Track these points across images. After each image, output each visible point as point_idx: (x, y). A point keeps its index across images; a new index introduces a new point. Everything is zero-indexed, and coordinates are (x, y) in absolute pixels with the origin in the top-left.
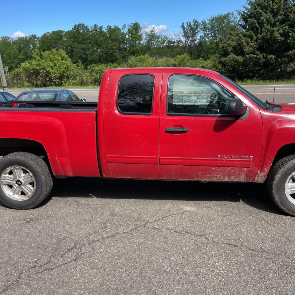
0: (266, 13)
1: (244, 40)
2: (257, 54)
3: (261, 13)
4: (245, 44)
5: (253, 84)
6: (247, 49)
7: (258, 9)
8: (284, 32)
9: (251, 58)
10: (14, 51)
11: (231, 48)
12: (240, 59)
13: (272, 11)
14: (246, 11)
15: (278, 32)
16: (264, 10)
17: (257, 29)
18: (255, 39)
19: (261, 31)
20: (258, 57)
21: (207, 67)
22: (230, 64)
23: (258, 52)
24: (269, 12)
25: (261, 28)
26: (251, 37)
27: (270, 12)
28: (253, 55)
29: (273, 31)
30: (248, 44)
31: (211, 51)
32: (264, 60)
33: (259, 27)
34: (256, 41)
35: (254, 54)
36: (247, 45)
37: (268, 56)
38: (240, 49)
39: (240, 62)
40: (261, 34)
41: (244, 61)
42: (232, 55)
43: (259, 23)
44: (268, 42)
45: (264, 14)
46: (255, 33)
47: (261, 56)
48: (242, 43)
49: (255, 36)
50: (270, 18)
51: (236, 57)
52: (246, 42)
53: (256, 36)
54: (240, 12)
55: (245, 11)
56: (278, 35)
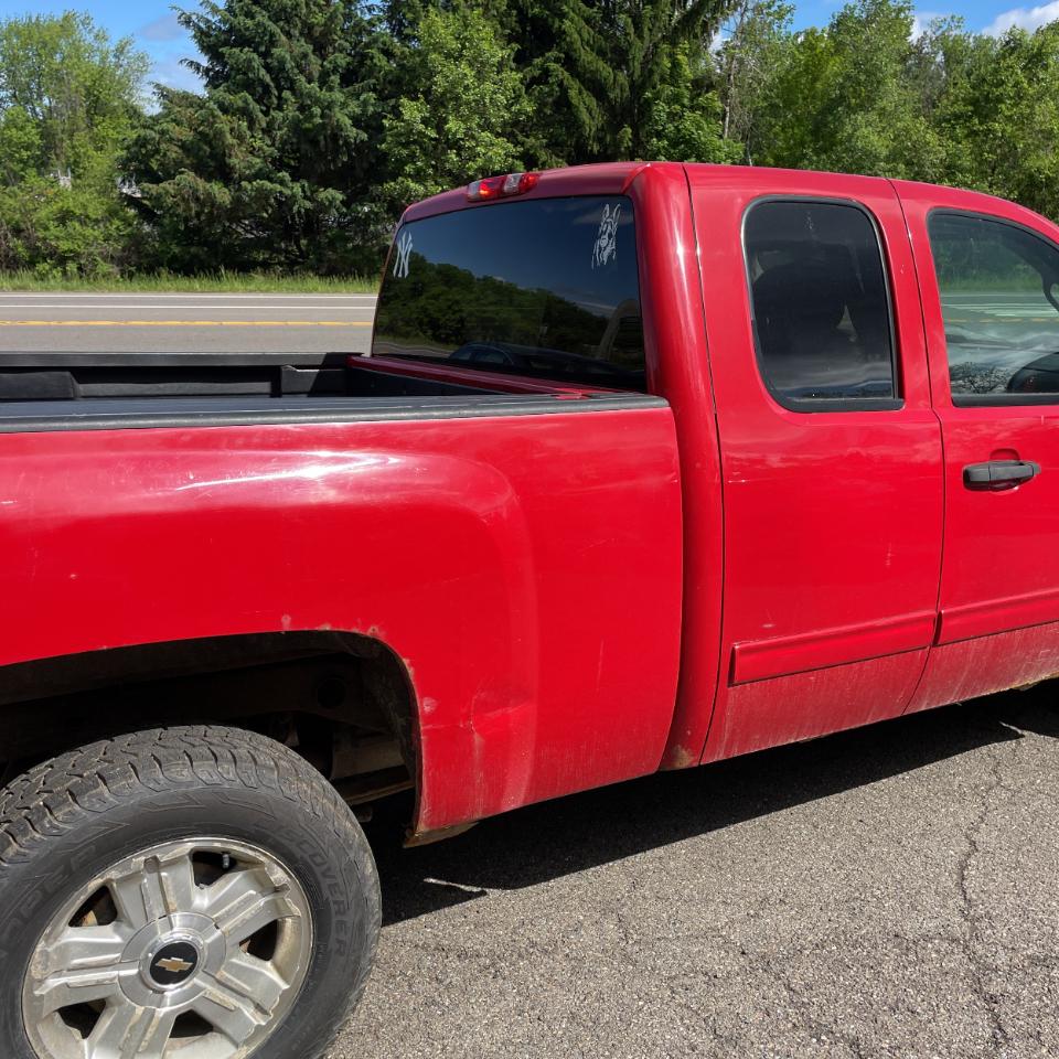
0: (289, 35)
1: (224, 123)
2: (282, 182)
3: (272, 35)
4: (230, 140)
6: (238, 160)
7: (259, 18)
8: (364, 111)
9: (262, 195)
11: (176, 149)
12: (221, 194)
13: (308, 32)
14: (214, 19)
15: (346, 111)
16: (282, 23)
17: (266, 88)
18: (264, 125)
19: (279, 98)
20: (287, 192)
21: (87, 217)
22: (180, 211)
23: (285, 175)
24: (297, 33)
25: (280, 89)
26: (244, 112)
27: (301, 34)
28: (268, 185)
29: (330, 106)
30: (241, 138)
31: (25, 154)
32: (308, 204)
33: (272, 84)
34: (268, 131)
35: (271, 180)
36: (239, 145)
37: (317, 191)
38: (212, 156)
39: (220, 207)
40: (279, 108)
41: (237, 201)
42: (188, 178)
43: (267, 67)
44: (314, 142)
45: (283, 38)
46: (257, 101)
47: (297, 189)
48: (219, 134)
49: (260, 115)
50: (305, 56)
51: (201, 184)
52: (232, 130)
53: (266, 113)
54: (190, 18)
55: (210, 17)
56: (348, 122)
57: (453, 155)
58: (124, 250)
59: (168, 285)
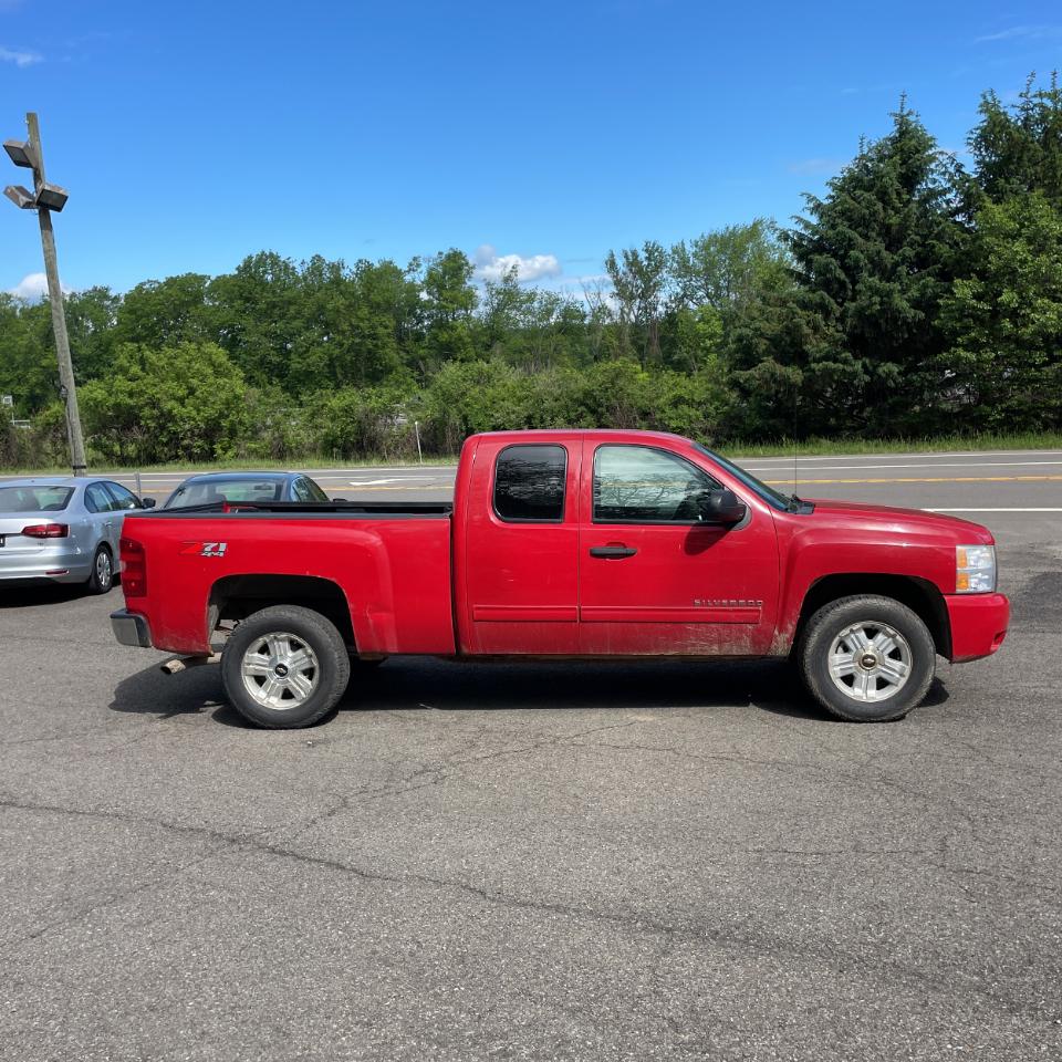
0: (866, 237)
1: (802, 318)
2: (845, 362)
3: (850, 240)
4: (806, 330)
5: (837, 453)
6: (815, 346)
7: (840, 228)
8: (923, 295)
9: (828, 373)
10: (25, 342)
11: (765, 341)
12: (795, 374)
13: (886, 230)
14: (807, 233)
15: (905, 296)
16: (860, 229)
17: (842, 285)
18: (838, 315)
19: (854, 290)
20: (849, 369)
21: (693, 400)
22: (763, 391)
23: (848, 355)
24: (874, 234)
25: (854, 282)
26: (823, 308)
27: (879, 235)
28: (831, 364)
29: (889, 294)
30: (816, 329)
31: (708, 343)
32: (867, 378)
33: (847, 280)
34: (841, 319)
35: (835, 361)
36: (814, 334)
37: (878, 366)
38: (793, 344)
39: (794, 385)
40: (853, 299)
41: (808, 382)
42: (769, 363)
43: (844, 267)
44: (876, 325)
45: (860, 240)
46: (834, 297)
47: (858, 366)
48: (798, 327)
49: (835, 306)
50: (879, 252)
51: (780, 369)
52: (808, 323)
53: (841, 305)
54: (788, 235)
55: (803, 232)
56: (905, 304)
57: (1007, 324)
58: (719, 425)
59: (740, 452)
